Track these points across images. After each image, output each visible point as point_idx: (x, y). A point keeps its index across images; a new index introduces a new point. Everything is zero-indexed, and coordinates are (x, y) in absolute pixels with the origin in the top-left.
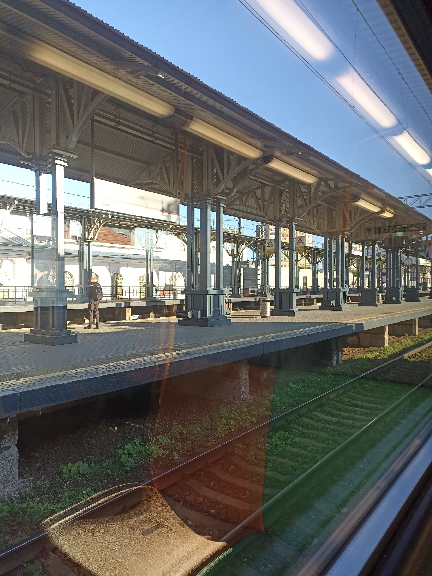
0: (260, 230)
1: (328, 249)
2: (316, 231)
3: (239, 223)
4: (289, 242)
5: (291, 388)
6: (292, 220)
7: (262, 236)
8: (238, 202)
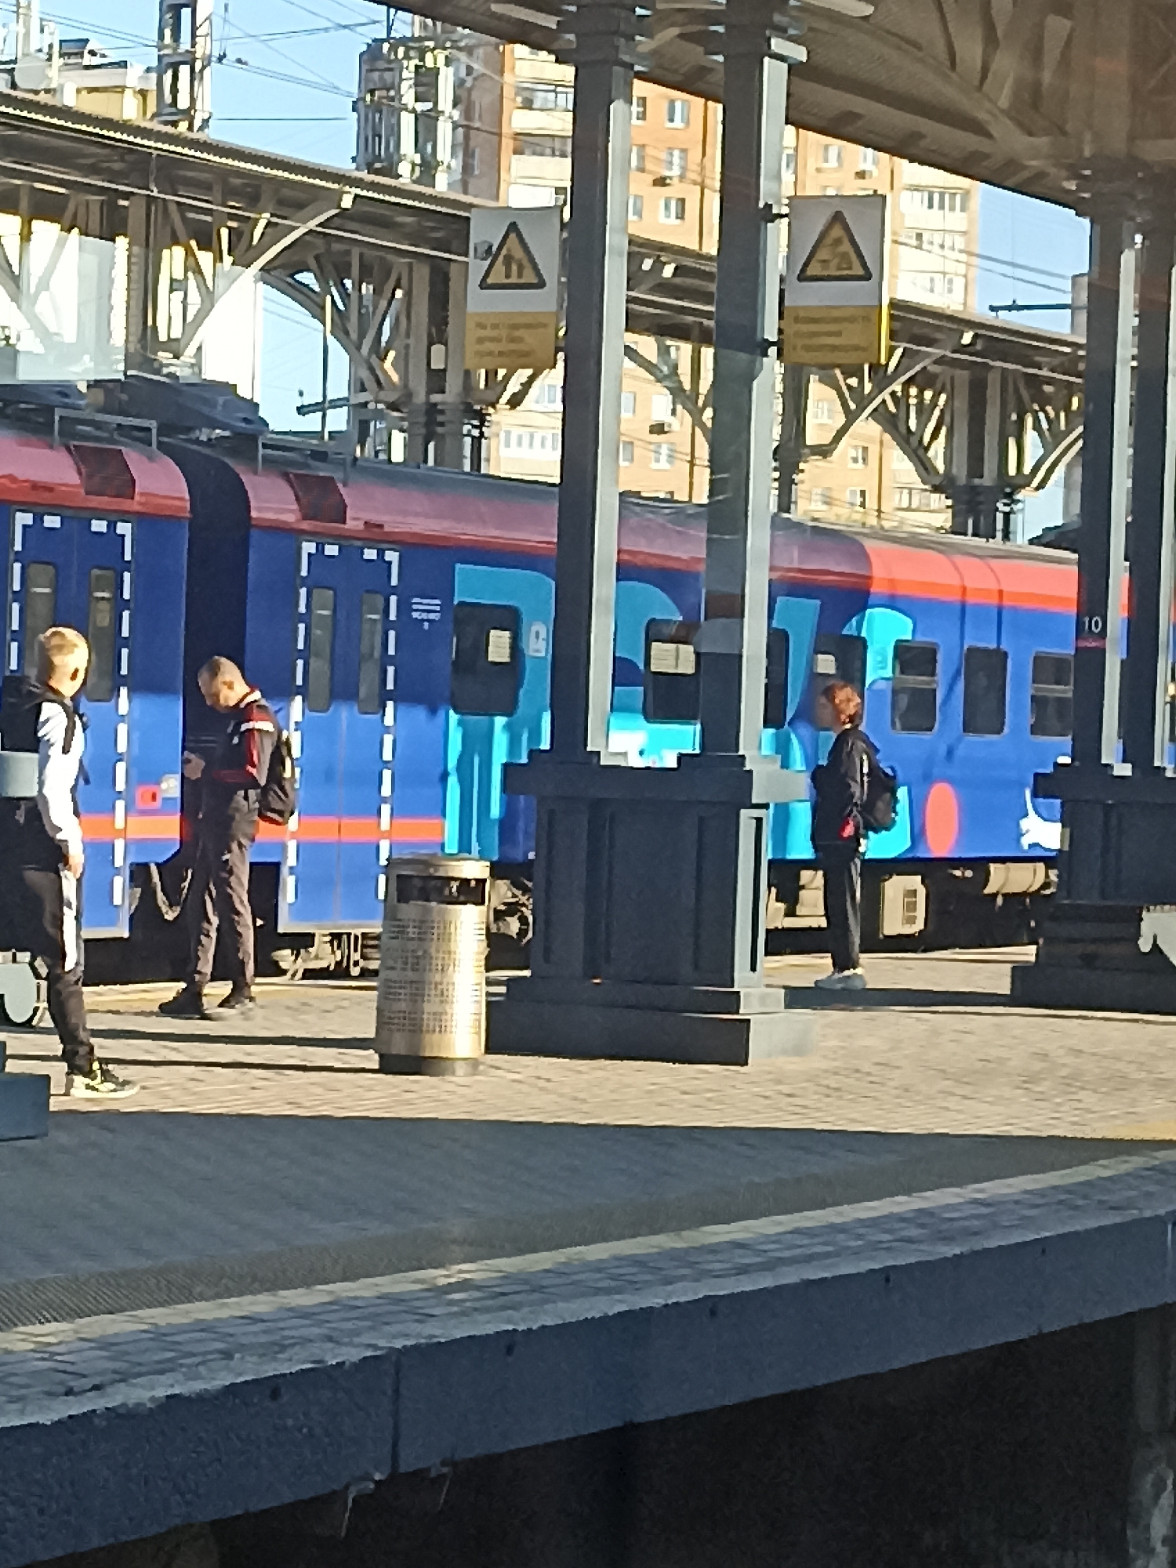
3: (176, 8)
4: (711, 248)
6: (759, 12)
7: (428, 167)
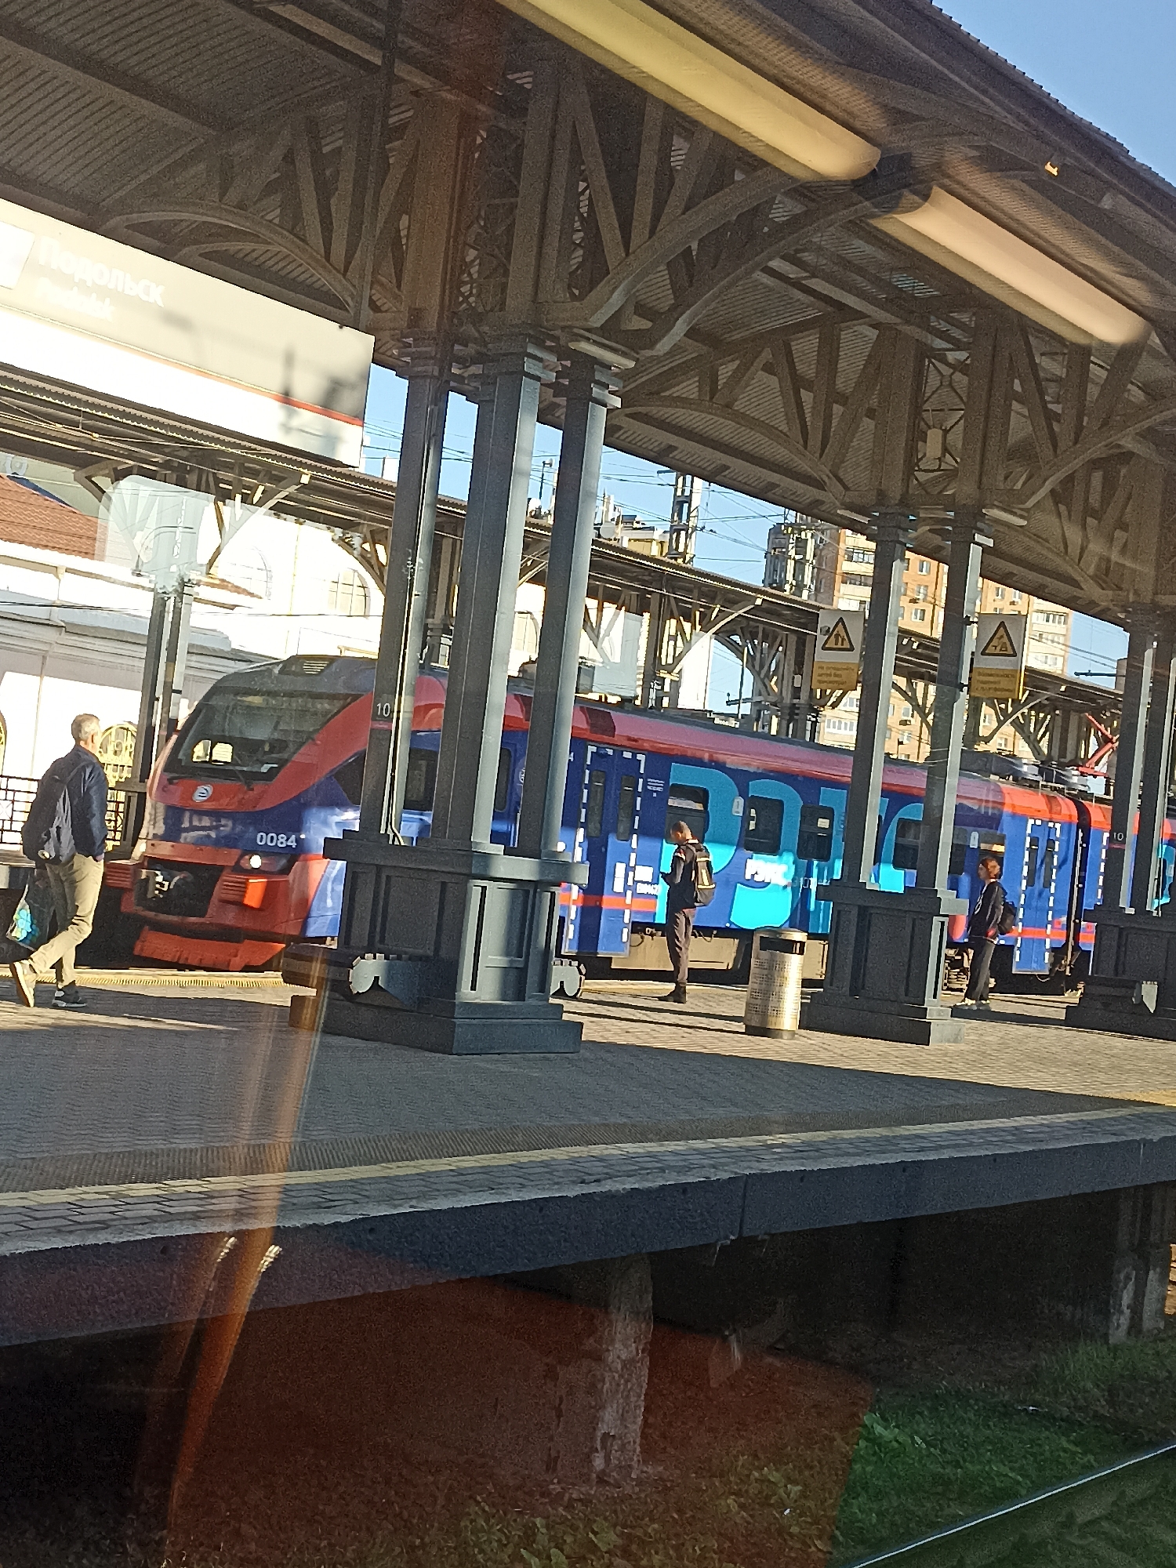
0: (792, 553)
1: (1145, 698)
2: (1092, 591)
3: (681, 503)
4: (938, 635)
5: (873, 1440)
6: (969, 521)
7: (799, 587)
8: (689, 388)
